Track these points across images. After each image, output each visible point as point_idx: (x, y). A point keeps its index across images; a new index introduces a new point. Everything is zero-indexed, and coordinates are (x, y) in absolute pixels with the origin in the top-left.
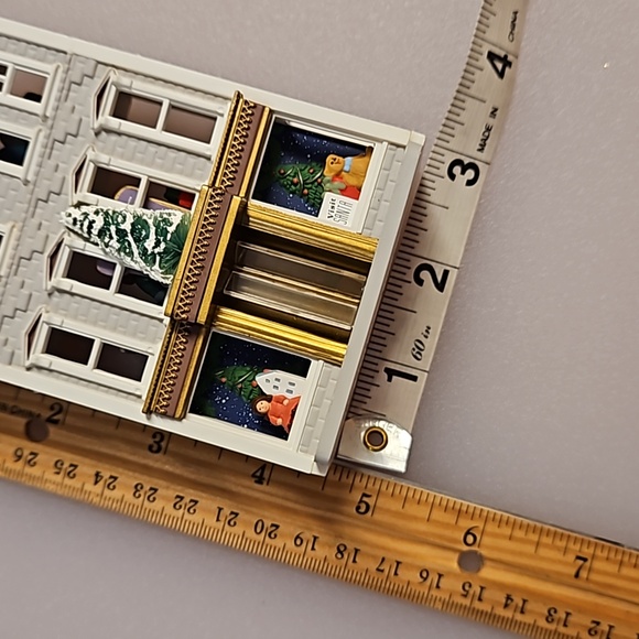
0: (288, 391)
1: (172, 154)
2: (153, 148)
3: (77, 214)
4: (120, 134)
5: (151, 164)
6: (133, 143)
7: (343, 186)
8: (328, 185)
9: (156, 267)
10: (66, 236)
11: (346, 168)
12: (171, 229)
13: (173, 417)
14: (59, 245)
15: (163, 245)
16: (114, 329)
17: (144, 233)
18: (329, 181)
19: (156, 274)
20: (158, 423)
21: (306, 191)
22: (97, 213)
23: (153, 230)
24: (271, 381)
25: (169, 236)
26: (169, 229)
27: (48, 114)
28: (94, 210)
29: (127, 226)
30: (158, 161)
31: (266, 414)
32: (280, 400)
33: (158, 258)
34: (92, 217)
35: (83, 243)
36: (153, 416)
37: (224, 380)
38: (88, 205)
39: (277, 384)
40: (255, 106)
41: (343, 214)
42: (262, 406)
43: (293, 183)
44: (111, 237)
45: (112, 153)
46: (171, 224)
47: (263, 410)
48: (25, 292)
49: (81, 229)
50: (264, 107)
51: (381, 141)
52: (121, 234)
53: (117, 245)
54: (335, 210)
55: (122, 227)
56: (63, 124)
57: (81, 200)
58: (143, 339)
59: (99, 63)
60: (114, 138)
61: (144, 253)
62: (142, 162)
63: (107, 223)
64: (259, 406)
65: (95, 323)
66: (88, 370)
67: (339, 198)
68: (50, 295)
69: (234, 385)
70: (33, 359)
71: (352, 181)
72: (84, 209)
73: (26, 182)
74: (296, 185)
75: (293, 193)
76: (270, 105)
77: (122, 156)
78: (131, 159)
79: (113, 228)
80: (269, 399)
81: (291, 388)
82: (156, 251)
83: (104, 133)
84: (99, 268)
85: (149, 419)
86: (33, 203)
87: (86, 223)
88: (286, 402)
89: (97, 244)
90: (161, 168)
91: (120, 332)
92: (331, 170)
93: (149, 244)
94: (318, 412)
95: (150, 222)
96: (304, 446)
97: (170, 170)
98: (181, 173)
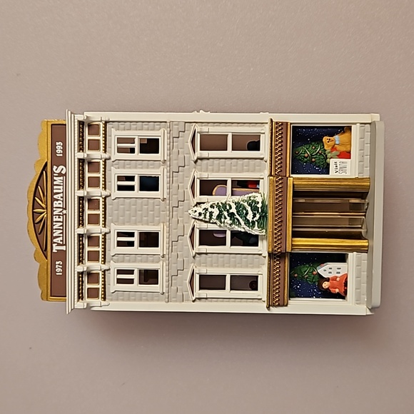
0: (337, 273)
1: (240, 162)
2: (228, 162)
3: (200, 209)
4: (208, 159)
5: (230, 171)
6: (216, 162)
7: (338, 153)
8: (329, 154)
9: (256, 228)
10: (195, 223)
11: (337, 143)
12: (260, 205)
13: (283, 305)
14: (193, 229)
15: (258, 216)
16: (235, 266)
17: (245, 212)
18: (329, 153)
19: (255, 231)
20: (275, 310)
21: (313, 160)
22: (212, 206)
23: (249, 208)
24: (327, 270)
25: (260, 210)
26: (258, 206)
27: (166, 159)
28: (210, 205)
29: (234, 210)
30: (233, 168)
31: (328, 288)
32: (335, 279)
33: (256, 223)
34: (210, 210)
35: (206, 224)
36: (271, 308)
37: (296, 275)
38: (204, 203)
39: (330, 270)
40: (282, 123)
41: (343, 169)
42: (325, 285)
43: (305, 157)
44: (225, 218)
45: (207, 170)
46: (258, 203)
47: (327, 287)
48: (180, 259)
49: (205, 218)
50: (287, 123)
51: (355, 124)
52: (231, 215)
53: (230, 222)
54: (338, 167)
55: (231, 211)
56: (175, 162)
57: (199, 201)
58: (252, 267)
59: (186, 122)
60: (205, 162)
61: (247, 222)
62: (225, 171)
63: (221, 211)
64: (323, 286)
65: (223, 266)
66: (227, 292)
67: (338, 160)
68: (194, 257)
69: (303, 277)
70: (196, 295)
71: (342, 149)
72: (203, 206)
73: (164, 199)
74: (306, 158)
75: (306, 162)
76: (290, 121)
77: (213, 171)
78: (218, 171)
79: (226, 213)
80: (328, 280)
81: (339, 271)
82: (254, 220)
83: (199, 161)
84: (215, 235)
85: (269, 310)
86: (171, 210)
87: (208, 214)
88: (338, 279)
89: (215, 223)
90: (236, 171)
91: (239, 267)
92: (329, 146)
93: (250, 217)
94: (360, 280)
95: (246, 204)
96: (358, 301)
97: (242, 171)
98: (248, 171)
